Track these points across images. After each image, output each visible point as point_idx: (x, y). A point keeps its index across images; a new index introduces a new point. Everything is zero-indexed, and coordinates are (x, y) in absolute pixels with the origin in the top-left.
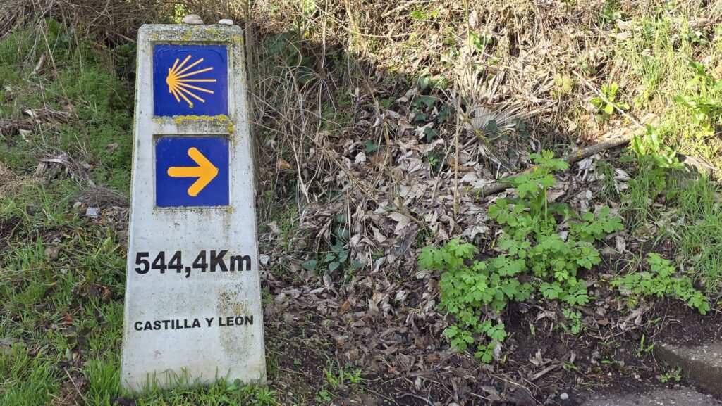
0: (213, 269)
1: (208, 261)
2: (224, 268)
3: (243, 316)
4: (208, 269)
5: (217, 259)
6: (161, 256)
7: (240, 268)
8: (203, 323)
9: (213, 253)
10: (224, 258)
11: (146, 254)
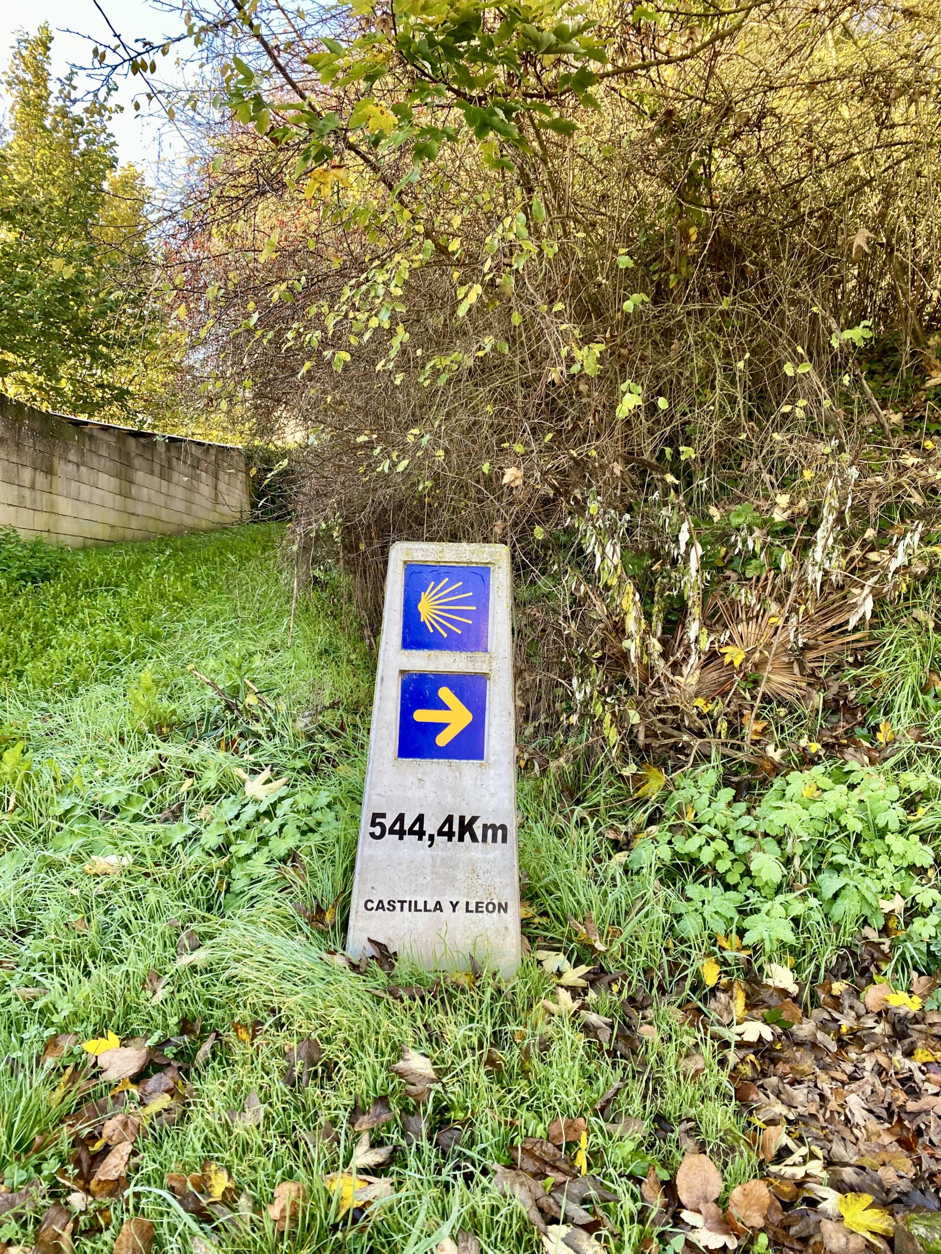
0: (461, 839)
1: (456, 828)
2: (474, 838)
3: (496, 902)
4: (455, 838)
5: (466, 827)
6: (401, 818)
7: (494, 840)
8: (446, 906)
9: (462, 819)
10: (474, 826)
11: (383, 816)
